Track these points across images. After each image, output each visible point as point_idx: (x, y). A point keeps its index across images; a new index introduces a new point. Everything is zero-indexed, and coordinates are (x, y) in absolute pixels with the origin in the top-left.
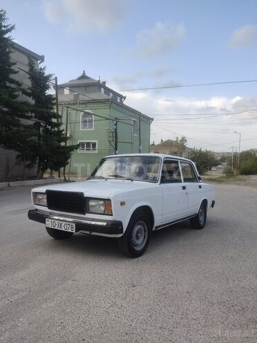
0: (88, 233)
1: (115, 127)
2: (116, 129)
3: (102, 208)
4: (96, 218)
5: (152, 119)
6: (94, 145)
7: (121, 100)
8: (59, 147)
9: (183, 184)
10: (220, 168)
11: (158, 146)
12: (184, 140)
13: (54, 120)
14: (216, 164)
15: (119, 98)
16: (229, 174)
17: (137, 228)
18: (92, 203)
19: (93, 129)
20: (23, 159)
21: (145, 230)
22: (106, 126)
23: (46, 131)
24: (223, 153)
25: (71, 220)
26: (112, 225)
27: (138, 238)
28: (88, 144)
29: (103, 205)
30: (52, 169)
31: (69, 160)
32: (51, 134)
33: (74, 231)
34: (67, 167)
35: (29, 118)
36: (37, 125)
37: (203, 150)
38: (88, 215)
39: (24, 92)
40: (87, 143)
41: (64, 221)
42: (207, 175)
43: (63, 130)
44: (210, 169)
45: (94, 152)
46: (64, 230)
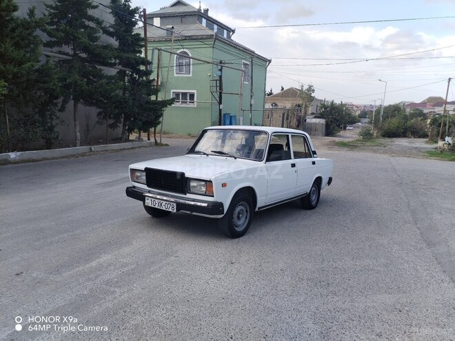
0: (189, 212)
1: (219, 73)
2: (221, 77)
3: (204, 189)
4: (197, 199)
5: (270, 61)
6: (192, 96)
7: (228, 35)
8: (149, 102)
9: (293, 161)
10: (358, 127)
11: (277, 95)
12: (311, 89)
13: (142, 68)
14: (353, 121)
15: (225, 31)
16: (367, 136)
17: (238, 209)
18: (193, 184)
19: (191, 75)
20: (105, 117)
21: (247, 211)
22: (208, 72)
23: (133, 80)
24: (365, 106)
25: (172, 200)
26: (213, 206)
27: (239, 218)
28: (184, 95)
29: (204, 186)
30: (140, 130)
31: (161, 119)
32: (138, 85)
33: (175, 211)
34: (159, 127)
35: (112, 65)
36: (122, 74)
37: (337, 102)
38: (189, 196)
39: (106, 32)
40: (182, 93)
41: (165, 200)
42: (339, 136)
43: (154, 80)
44: (345, 128)
45: (191, 105)
46: (164, 209)
